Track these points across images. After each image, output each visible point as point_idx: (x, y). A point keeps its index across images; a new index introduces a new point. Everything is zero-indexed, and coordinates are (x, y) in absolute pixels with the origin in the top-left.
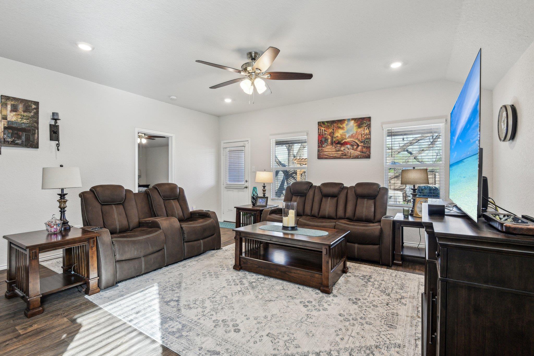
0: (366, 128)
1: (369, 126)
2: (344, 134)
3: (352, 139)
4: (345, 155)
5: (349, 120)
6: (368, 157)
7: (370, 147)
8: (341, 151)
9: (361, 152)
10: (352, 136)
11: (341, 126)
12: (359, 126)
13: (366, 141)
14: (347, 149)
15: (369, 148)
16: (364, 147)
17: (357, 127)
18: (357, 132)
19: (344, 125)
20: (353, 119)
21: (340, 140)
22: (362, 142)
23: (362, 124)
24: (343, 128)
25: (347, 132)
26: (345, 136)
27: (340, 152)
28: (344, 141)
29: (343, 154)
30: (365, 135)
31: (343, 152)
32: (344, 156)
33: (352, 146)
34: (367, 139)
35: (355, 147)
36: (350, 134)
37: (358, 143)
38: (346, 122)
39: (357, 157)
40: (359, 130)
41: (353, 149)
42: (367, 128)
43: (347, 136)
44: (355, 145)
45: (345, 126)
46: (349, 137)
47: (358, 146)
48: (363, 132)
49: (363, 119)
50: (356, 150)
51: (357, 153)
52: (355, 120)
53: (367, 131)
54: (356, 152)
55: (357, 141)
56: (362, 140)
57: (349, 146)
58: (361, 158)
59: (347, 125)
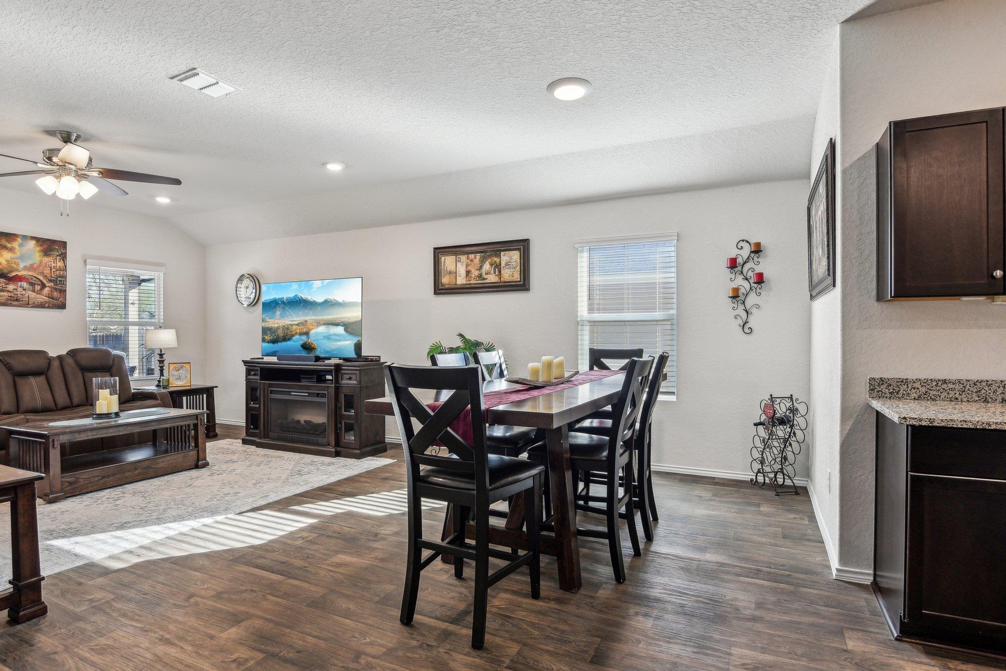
0: (58, 258)
1: (63, 256)
2: (17, 260)
3: (31, 273)
4: (17, 300)
5: (25, 237)
6: (63, 306)
7: (65, 291)
8: (8, 291)
9: (49, 297)
10: (31, 268)
11: (9, 245)
12: (46, 253)
13: (59, 281)
14: (21, 289)
15: (63, 292)
16: (56, 289)
17: (41, 254)
18: (41, 262)
19: (15, 245)
20: (33, 238)
21: (5, 271)
22: (50, 281)
23: (51, 250)
24: (11, 250)
25: (22, 257)
26: (17, 264)
27: (6, 294)
28: (14, 274)
29: (13, 297)
30: (57, 270)
31: (12, 295)
32: (14, 301)
33: (32, 284)
34: (59, 277)
35: (38, 288)
36: (28, 263)
37: (44, 281)
38: (19, 240)
39: (41, 306)
40: (46, 259)
41: (34, 291)
42: (60, 259)
43: (22, 265)
44: (38, 284)
45: (17, 247)
46: (25, 268)
47: (43, 286)
48: (53, 265)
49: (54, 242)
50: (39, 292)
51: (42, 298)
52: (38, 240)
53: (60, 264)
54: (39, 296)
55: (41, 278)
56: (51, 277)
57: (25, 284)
58: (49, 307)
59: (21, 245)
